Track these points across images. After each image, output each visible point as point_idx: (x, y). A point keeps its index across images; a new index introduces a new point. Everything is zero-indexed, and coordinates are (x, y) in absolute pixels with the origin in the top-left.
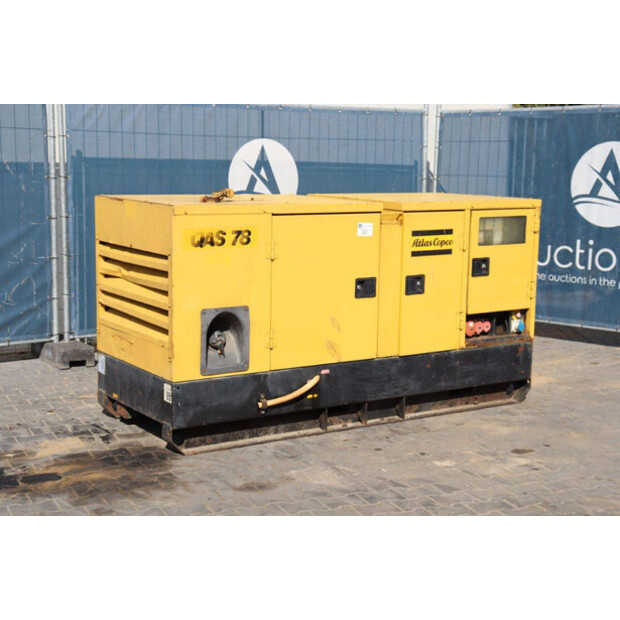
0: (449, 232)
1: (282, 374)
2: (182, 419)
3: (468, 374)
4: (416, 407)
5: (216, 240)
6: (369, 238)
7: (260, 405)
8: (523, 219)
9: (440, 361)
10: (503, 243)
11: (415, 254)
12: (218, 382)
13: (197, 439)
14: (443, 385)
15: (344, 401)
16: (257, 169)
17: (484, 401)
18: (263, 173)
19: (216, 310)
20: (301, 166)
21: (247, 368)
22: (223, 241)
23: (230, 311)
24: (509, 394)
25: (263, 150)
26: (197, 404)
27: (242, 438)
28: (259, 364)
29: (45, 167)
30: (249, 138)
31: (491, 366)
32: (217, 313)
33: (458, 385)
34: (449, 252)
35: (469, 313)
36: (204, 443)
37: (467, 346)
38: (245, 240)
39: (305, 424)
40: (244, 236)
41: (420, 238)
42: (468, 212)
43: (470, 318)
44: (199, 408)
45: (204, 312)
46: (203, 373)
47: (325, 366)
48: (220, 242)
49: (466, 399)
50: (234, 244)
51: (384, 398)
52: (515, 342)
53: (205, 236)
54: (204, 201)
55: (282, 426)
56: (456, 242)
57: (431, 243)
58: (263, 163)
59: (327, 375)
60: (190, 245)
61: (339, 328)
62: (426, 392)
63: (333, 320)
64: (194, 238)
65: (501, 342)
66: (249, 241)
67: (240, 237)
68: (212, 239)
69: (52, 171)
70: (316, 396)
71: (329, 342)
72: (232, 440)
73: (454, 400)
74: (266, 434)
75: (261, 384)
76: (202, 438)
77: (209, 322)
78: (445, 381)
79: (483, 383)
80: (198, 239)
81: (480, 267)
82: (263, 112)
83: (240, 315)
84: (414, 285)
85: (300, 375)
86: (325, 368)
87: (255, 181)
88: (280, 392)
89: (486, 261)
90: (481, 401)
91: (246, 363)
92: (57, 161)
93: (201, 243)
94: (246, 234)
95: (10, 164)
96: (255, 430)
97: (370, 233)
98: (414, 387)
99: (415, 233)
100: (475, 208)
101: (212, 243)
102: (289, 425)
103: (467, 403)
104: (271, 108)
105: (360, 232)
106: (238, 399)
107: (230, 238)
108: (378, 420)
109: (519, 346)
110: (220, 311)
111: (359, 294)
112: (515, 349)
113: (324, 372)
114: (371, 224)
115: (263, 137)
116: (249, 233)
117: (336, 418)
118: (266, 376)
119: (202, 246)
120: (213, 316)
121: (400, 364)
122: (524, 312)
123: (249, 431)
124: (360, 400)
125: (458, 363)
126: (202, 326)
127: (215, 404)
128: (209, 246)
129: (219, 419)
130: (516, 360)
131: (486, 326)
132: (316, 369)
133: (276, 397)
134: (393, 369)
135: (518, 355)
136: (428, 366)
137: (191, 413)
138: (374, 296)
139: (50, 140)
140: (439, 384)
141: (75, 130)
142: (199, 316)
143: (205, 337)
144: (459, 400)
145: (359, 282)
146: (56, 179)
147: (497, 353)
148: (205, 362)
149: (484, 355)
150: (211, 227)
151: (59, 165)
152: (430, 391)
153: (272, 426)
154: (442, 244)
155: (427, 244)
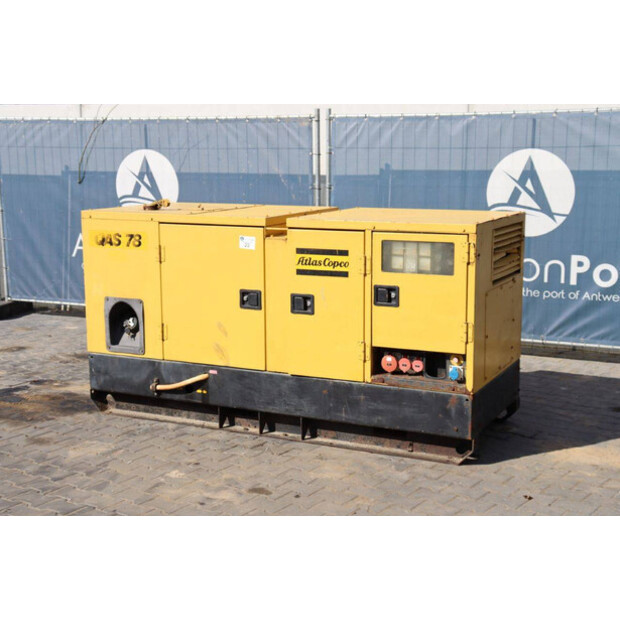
0: (345, 253)
2: (95, 382)
4: (333, 433)
5: (114, 241)
6: (250, 251)
7: (151, 387)
8: (450, 246)
11: (299, 272)
12: (121, 360)
18: (529, 185)
19: (115, 299)
21: (144, 353)
22: (120, 243)
26: (106, 373)
28: (153, 352)
29: (310, 180)
31: (408, 411)
32: (116, 302)
33: (363, 420)
34: (345, 274)
35: (374, 345)
37: (374, 381)
38: (137, 243)
40: (136, 240)
41: (307, 256)
42: (368, 233)
44: (107, 377)
45: (106, 299)
46: (108, 347)
47: (213, 367)
48: (117, 242)
49: (398, 442)
50: (128, 245)
51: (273, 411)
52: (444, 390)
53: (105, 237)
56: (354, 263)
57: (323, 262)
58: (530, 174)
59: (214, 375)
60: (94, 243)
61: (226, 334)
63: (220, 326)
64: (97, 237)
65: (426, 385)
66: (140, 244)
67: (133, 240)
68: (111, 239)
69: (317, 182)
70: (205, 392)
71: (217, 345)
73: (383, 439)
74: (179, 416)
75: (155, 369)
77: (110, 308)
78: (346, 412)
80: (100, 239)
81: (386, 296)
82: (534, 121)
83: (138, 310)
84: (302, 304)
85: (191, 368)
86: (212, 369)
88: (172, 380)
89: (396, 290)
90: (417, 450)
91: (142, 349)
92: (322, 173)
93: (102, 242)
94: (137, 238)
95: (284, 176)
96: (170, 410)
97: (252, 247)
98: (308, 410)
99: (300, 251)
100: (377, 228)
101: (111, 243)
102: (200, 414)
103: (399, 447)
105: (242, 245)
106: (138, 378)
107: (124, 240)
109: (450, 396)
110: (118, 301)
111: (243, 304)
112: (444, 399)
113: (211, 372)
114: (254, 238)
116: (140, 237)
118: (159, 363)
119: (103, 245)
120: (113, 304)
121: (291, 382)
124: (249, 406)
125: (362, 398)
126: (105, 310)
127: (120, 376)
128: (108, 245)
130: (447, 413)
131: (418, 365)
132: (205, 368)
133: (169, 383)
134: (284, 386)
135: (448, 407)
136: (325, 392)
137: (102, 379)
138: (261, 309)
139: (315, 158)
140: (338, 414)
141: (339, 148)
142: (103, 301)
143: (108, 319)
144: (388, 440)
145: (243, 293)
146: (319, 189)
147: (416, 397)
148: (109, 341)
149: (399, 397)
150: (110, 230)
151: (324, 177)
152: (328, 418)
153: (185, 410)
154: (334, 264)
155: (315, 263)
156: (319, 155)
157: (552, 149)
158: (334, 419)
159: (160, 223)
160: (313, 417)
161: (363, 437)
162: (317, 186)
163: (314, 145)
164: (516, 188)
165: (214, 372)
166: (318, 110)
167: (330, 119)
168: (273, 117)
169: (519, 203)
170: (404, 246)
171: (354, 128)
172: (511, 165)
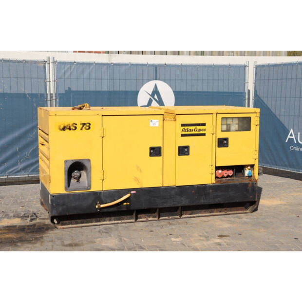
0: (204, 125)
1: (109, 192)
2: (55, 212)
3: (217, 197)
4: (190, 212)
5: (71, 127)
6: (157, 127)
7: (97, 207)
8: (250, 118)
9: (201, 189)
10: (238, 130)
11: (183, 135)
12: (74, 195)
13: (67, 222)
14: (202, 201)
15: (144, 207)
16: (153, 95)
17: (231, 211)
18: (156, 97)
19: (72, 160)
20: (176, 93)
21: (90, 189)
22: (76, 128)
23: (80, 161)
24: (247, 208)
25: (156, 86)
27: (92, 222)
28: (96, 187)
29: (45, 95)
30: (148, 80)
31: (231, 193)
32: (73, 162)
33: (212, 202)
34: (204, 135)
35: (217, 166)
36: (72, 224)
37: (216, 182)
38: (87, 128)
39: (126, 217)
40: (87, 126)
41: (186, 127)
42: (215, 115)
43: (217, 168)
44: (65, 207)
45: (66, 161)
46: (66, 189)
47: (133, 189)
48: (74, 128)
49: (220, 209)
50: (81, 129)
51: (167, 206)
52: (247, 181)
53: (66, 126)
55: (113, 218)
56: (208, 129)
57: (193, 130)
59: (134, 194)
61: (141, 171)
62: (192, 204)
63: (138, 167)
65: (237, 181)
66: (89, 128)
68: (70, 127)
69: (49, 97)
70: (128, 204)
71: (135, 177)
72: (86, 223)
74: (104, 221)
75: (98, 196)
76: (70, 221)
77: (69, 166)
78: (203, 199)
79: (227, 202)
81: (223, 143)
82: (156, 68)
83: (86, 164)
84: (183, 151)
85: (120, 193)
87: (152, 101)
88: (108, 201)
89: (226, 139)
90: (228, 211)
91: (90, 186)
92: (52, 92)
93: (64, 129)
94: (88, 125)
95: (29, 94)
96: (98, 219)
97: (157, 125)
98: (185, 202)
99: (183, 125)
100: (219, 112)
102: (115, 217)
103: (220, 212)
104: (160, 66)
105: (151, 124)
106: (85, 204)
107: (79, 126)
108: (167, 218)
109: (249, 183)
110: (75, 161)
111: (151, 155)
112: (246, 185)
113: (132, 192)
114: (158, 121)
115: (156, 80)
116: (90, 124)
117: (143, 215)
118: (100, 193)
119: (64, 130)
120: (70, 163)
121: (176, 190)
122: (252, 166)
123: (95, 219)
124: (154, 206)
125: (211, 191)
126: (65, 168)
127: (73, 205)
129: (75, 212)
130: (247, 191)
131: (230, 173)
132: (128, 191)
133: (106, 203)
134: (173, 192)
135: (248, 188)
136: (193, 192)
137: (60, 209)
138: (161, 156)
139: (48, 83)
140: (200, 201)
141: (60, 78)
142: (63, 163)
143: (67, 173)
144: (215, 210)
145: (151, 149)
146: (50, 100)
147: (235, 186)
148: (67, 185)
149: (227, 187)
150: (69, 121)
152: (194, 204)
153: (108, 217)
154: (199, 130)
155: (190, 130)
156: (50, 82)
157: (164, 81)
159: (103, 116)
160: (187, 205)
161: (204, 210)
162: (49, 99)
163: (47, 77)
164: (150, 98)
165: (134, 192)
166: (49, 58)
167: (54, 63)
168: (21, 60)
170: (233, 120)
171: (68, 68)
172: (148, 88)
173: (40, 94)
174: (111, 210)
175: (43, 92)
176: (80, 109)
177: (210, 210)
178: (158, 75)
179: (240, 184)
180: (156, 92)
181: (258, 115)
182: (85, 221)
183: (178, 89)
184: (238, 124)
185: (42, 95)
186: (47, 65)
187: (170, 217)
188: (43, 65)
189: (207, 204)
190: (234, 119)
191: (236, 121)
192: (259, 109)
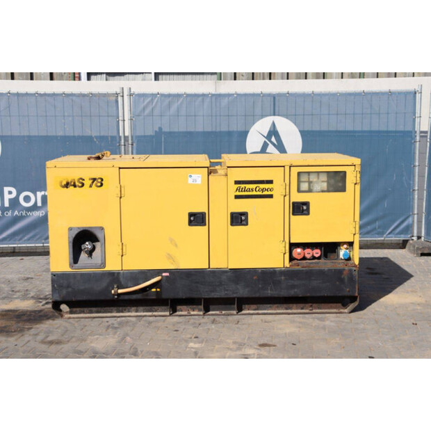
0: (271, 182)
1: (131, 273)
2: (58, 295)
3: (293, 287)
4: (255, 306)
5: (77, 183)
6: (199, 185)
7: (113, 292)
9: (267, 275)
10: (328, 191)
11: (237, 197)
12: (82, 275)
13: (78, 309)
14: (269, 293)
15: (181, 295)
16: (269, 137)
17: (319, 308)
18: (273, 139)
19: (79, 228)
20: (304, 134)
21: (104, 267)
22: (83, 185)
23: (90, 229)
24: (345, 306)
25: (274, 124)
26: (68, 287)
27: (111, 312)
28: (112, 265)
29: (118, 139)
30: (263, 116)
31: (315, 283)
32: (79, 230)
33: (284, 293)
34: (271, 196)
35: (292, 242)
36: (83, 312)
37: (291, 266)
38: (99, 184)
39: (160, 308)
40: (98, 182)
41: (243, 186)
42: (287, 168)
43: (293, 246)
44: (70, 290)
45: (70, 229)
46: (71, 266)
47: (165, 271)
48: (80, 185)
49: (302, 305)
50: (91, 186)
51: (215, 296)
52: (340, 266)
53: (69, 181)
54: (89, 159)
55: (141, 308)
56: (278, 189)
57: (253, 190)
59: (167, 276)
60: (59, 187)
61: (176, 245)
62: (254, 296)
63: (171, 240)
64: (61, 182)
65: (326, 265)
66: (102, 185)
67: (95, 182)
68: (74, 183)
69: (123, 141)
70: (158, 290)
71: (169, 254)
72: (103, 312)
73: (291, 305)
74: (129, 312)
75: (115, 278)
76: (82, 309)
77: (74, 236)
78: (271, 290)
79: (308, 295)
80: (64, 183)
81: (300, 209)
82: (274, 98)
83: (99, 235)
84: (238, 219)
85: (147, 274)
86: (165, 272)
87: (268, 144)
88: (129, 284)
89: (307, 204)
90: (316, 308)
91: (104, 264)
92: (127, 134)
93: (67, 185)
94: (100, 180)
95: (96, 137)
96: (121, 308)
97: (199, 181)
98: (243, 292)
99: (237, 182)
100: (294, 164)
101: (75, 186)
102: (144, 308)
103: (302, 309)
104: (280, 95)
105: (190, 180)
106: (99, 286)
107: (88, 183)
108: (218, 312)
109: (344, 269)
110: (82, 229)
111: (191, 223)
112: (340, 272)
113: (164, 274)
114: (200, 176)
115: (274, 115)
116: (102, 180)
117: (185, 307)
118: (119, 273)
119: (67, 188)
120: (76, 232)
121: (229, 274)
122: (351, 244)
123: (116, 308)
124: (195, 295)
125: (283, 278)
126: (69, 238)
127: (82, 288)
128: (72, 187)
129: (84, 298)
130: (342, 281)
131: (317, 253)
132: (158, 272)
133: (127, 288)
134: (224, 277)
135: (343, 276)
136: (255, 278)
137: (64, 292)
138: (205, 225)
139: (121, 123)
140: (266, 292)
141: (139, 116)
142: (66, 231)
143: (71, 244)
144: (295, 305)
145: (191, 215)
146: (125, 145)
147: (321, 273)
148: (72, 261)
149: (309, 274)
150: (74, 175)
151: (128, 137)
152: (257, 295)
153: (133, 306)
154: (263, 190)
155: (249, 190)
156: (124, 120)
157: (287, 116)
158: (262, 295)
159: (120, 168)
160: (245, 296)
161: (276, 305)
162: (123, 144)
163: (121, 114)
164: (265, 141)
165: (167, 274)
166: (123, 88)
167: (131, 95)
168: (86, 93)
169: (267, 151)
171: (149, 102)
172: (261, 127)
173: (111, 137)
174: (134, 297)
175: (115, 134)
176: (98, 158)
177: (285, 306)
178: (277, 108)
179: (329, 270)
180: (273, 132)
181: (358, 169)
182: (102, 309)
183: (307, 128)
184: (328, 182)
185: (113, 138)
186: (120, 99)
187: (223, 312)
188: (114, 98)
189: (276, 296)
190: (320, 174)
191: (324, 178)
192: (360, 160)
